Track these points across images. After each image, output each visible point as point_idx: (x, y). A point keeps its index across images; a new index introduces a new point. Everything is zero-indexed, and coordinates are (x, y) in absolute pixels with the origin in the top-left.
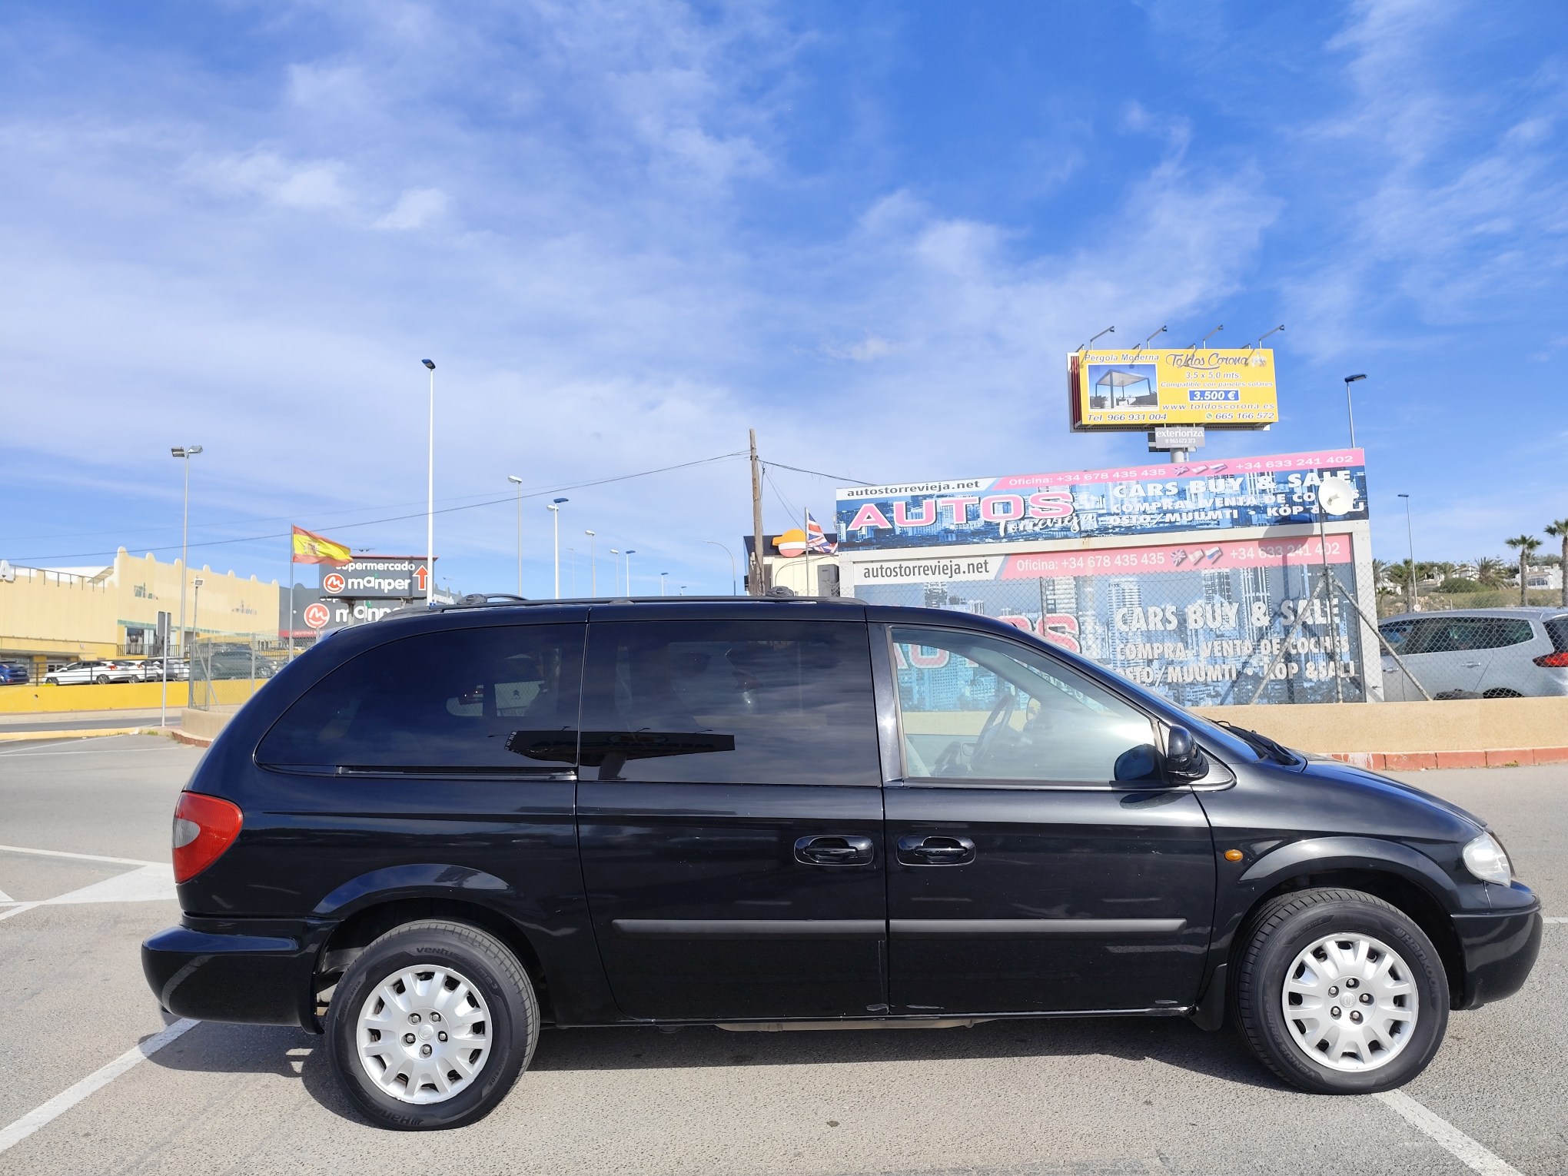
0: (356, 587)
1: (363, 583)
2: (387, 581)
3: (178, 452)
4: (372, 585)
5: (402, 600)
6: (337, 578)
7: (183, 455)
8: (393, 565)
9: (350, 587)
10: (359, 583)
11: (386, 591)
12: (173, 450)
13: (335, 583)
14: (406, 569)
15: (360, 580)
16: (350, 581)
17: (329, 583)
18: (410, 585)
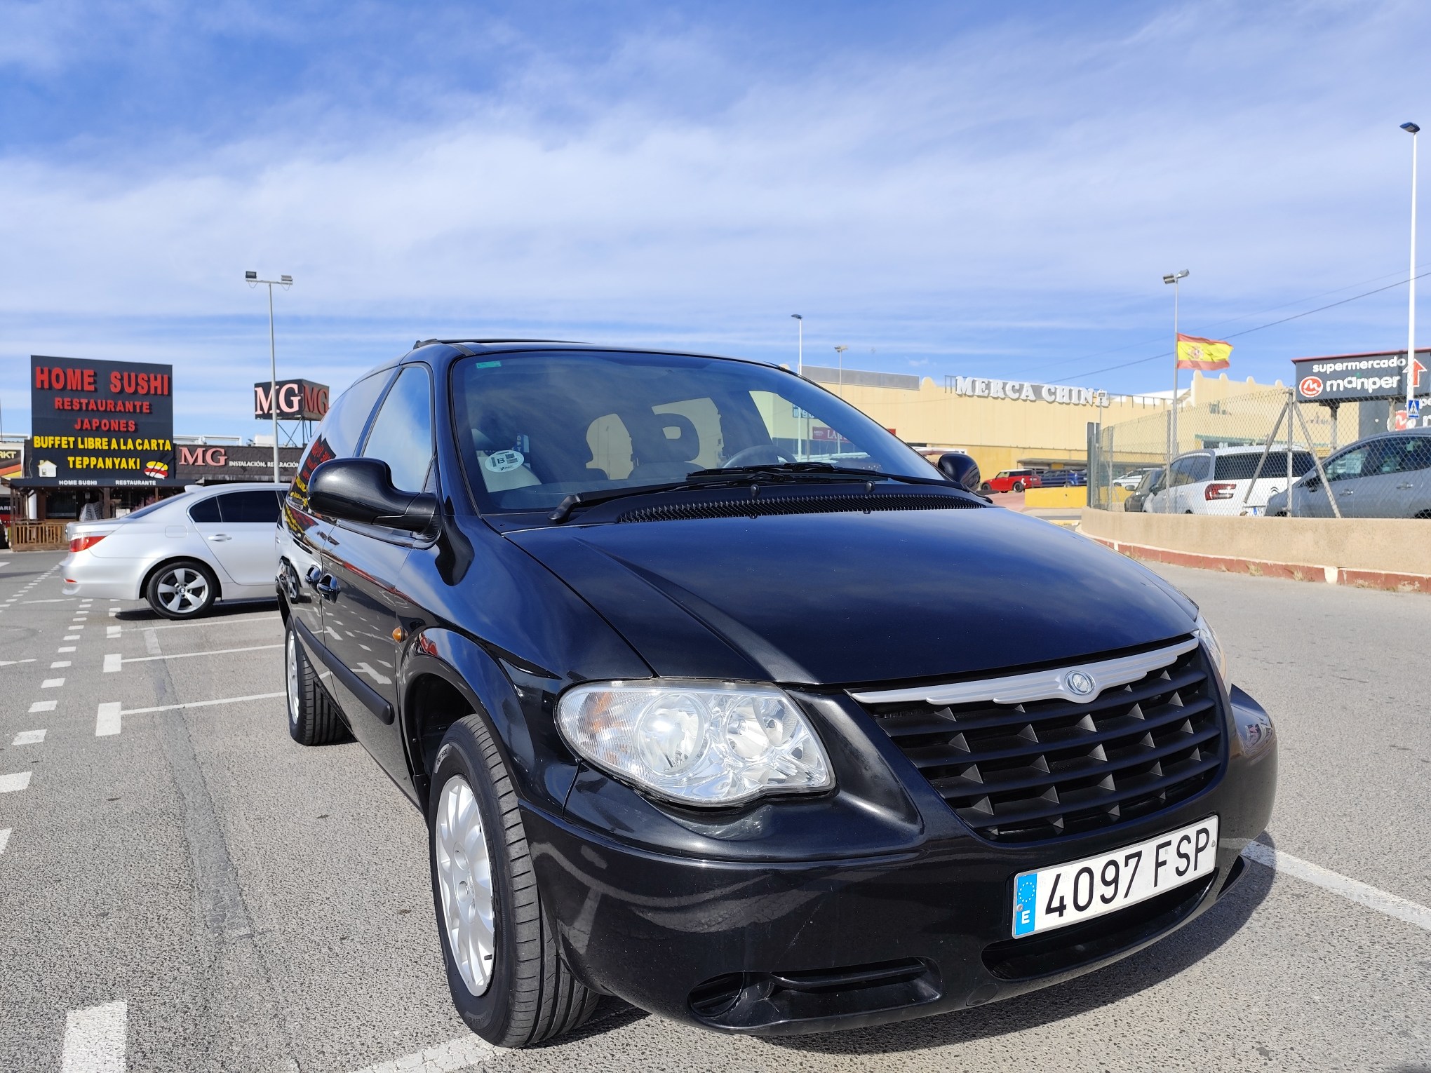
0: (1335, 389)
1: (1343, 384)
2: (1371, 380)
3: (1169, 279)
4: (1354, 385)
5: (1391, 400)
6: (1314, 381)
7: (1173, 281)
8: (1378, 361)
9: (1328, 389)
10: (1338, 385)
11: (1370, 391)
12: (1165, 278)
13: (1311, 387)
14: (1395, 365)
15: (1340, 381)
16: (1329, 383)
17: (1306, 386)
18: (1400, 382)
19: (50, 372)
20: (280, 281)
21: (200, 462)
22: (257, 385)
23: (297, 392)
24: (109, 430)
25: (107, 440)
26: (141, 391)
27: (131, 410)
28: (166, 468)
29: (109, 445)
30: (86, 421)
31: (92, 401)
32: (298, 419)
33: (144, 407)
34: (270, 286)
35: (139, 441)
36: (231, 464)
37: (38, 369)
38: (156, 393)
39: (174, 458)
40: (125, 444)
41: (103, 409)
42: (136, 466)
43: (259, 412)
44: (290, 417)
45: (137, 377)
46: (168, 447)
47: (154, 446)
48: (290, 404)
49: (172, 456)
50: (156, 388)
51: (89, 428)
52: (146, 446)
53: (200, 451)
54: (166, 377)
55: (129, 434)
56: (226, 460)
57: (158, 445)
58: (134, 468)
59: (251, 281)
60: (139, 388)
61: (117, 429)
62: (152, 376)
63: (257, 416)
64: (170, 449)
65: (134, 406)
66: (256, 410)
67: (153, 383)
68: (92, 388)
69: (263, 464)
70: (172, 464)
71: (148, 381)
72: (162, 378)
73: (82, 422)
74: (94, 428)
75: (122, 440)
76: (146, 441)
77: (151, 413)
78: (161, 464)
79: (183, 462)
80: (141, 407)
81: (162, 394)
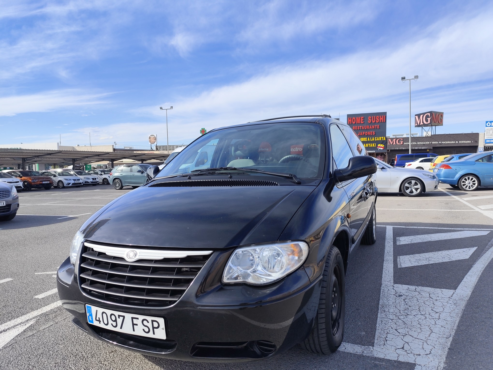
19: (352, 119)
20: (414, 78)
21: (394, 143)
22: (416, 115)
23: (429, 116)
24: (367, 135)
25: (367, 138)
26: (377, 122)
27: (374, 128)
28: (384, 146)
29: (367, 140)
30: (361, 133)
31: (363, 126)
32: (430, 126)
33: (378, 127)
34: (410, 81)
35: (376, 138)
36: (405, 143)
37: (349, 118)
38: (381, 122)
39: (386, 143)
40: (372, 139)
41: (366, 128)
42: (375, 146)
43: (416, 125)
44: (427, 125)
45: (376, 117)
46: (384, 139)
47: (380, 139)
48: (427, 121)
49: (386, 142)
50: (381, 120)
51: (362, 135)
52: (378, 139)
53: (394, 140)
54: (384, 116)
55: (373, 136)
56: (403, 142)
57: (381, 139)
58: (374, 146)
59: (403, 80)
60: (376, 121)
61: (369, 135)
62: (380, 117)
63: (416, 126)
64: (385, 140)
65: (375, 127)
66: (415, 124)
67: (381, 119)
68: (363, 122)
69: (416, 143)
70: (386, 145)
71: (379, 118)
72: (383, 116)
73: (360, 133)
74: (363, 135)
75: (371, 138)
76: (378, 138)
77: (380, 128)
78: (382, 145)
79: (389, 144)
80: (377, 127)
81: (383, 122)
